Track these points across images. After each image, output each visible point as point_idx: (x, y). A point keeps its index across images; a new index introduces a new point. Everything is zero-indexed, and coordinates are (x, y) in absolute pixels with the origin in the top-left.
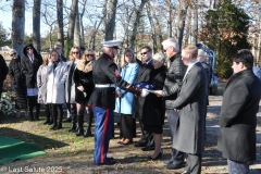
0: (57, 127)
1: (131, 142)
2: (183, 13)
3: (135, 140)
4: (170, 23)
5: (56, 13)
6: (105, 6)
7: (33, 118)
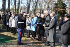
0: (15, 34)
1: (35, 38)
2: (49, 3)
3: (36, 38)
4: (45, 6)
5: (14, 2)
6: (27, 1)
7: (8, 31)
